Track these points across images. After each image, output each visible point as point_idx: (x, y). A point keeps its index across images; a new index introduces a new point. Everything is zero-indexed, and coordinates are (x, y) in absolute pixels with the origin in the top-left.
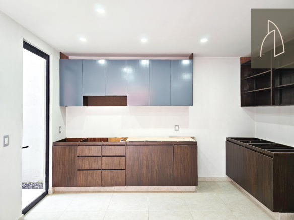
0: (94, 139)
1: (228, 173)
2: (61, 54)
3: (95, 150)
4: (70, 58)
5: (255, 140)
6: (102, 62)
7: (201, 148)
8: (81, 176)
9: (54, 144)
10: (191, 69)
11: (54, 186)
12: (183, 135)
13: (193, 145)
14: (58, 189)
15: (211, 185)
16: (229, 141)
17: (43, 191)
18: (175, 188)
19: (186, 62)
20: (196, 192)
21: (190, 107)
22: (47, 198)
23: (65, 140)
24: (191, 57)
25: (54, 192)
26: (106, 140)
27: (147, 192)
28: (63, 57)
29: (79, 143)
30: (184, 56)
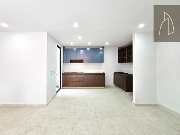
0: (73, 73)
1: (114, 83)
2: (64, 47)
3: (74, 76)
4: (66, 48)
5: (122, 73)
6: (75, 49)
7: (106, 75)
8: (70, 84)
9: (62, 74)
10: (103, 51)
11: (62, 86)
12: (100, 72)
13: (104, 74)
14: (63, 87)
15: (109, 87)
16: (115, 73)
17: (59, 88)
18: (98, 87)
19: (101, 49)
20: (104, 88)
21: (103, 63)
22: (61, 90)
23: (64, 73)
24: (103, 47)
25: (62, 88)
26: (77, 73)
27: (90, 88)
28: (64, 48)
29: (70, 74)
30: (101, 47)
